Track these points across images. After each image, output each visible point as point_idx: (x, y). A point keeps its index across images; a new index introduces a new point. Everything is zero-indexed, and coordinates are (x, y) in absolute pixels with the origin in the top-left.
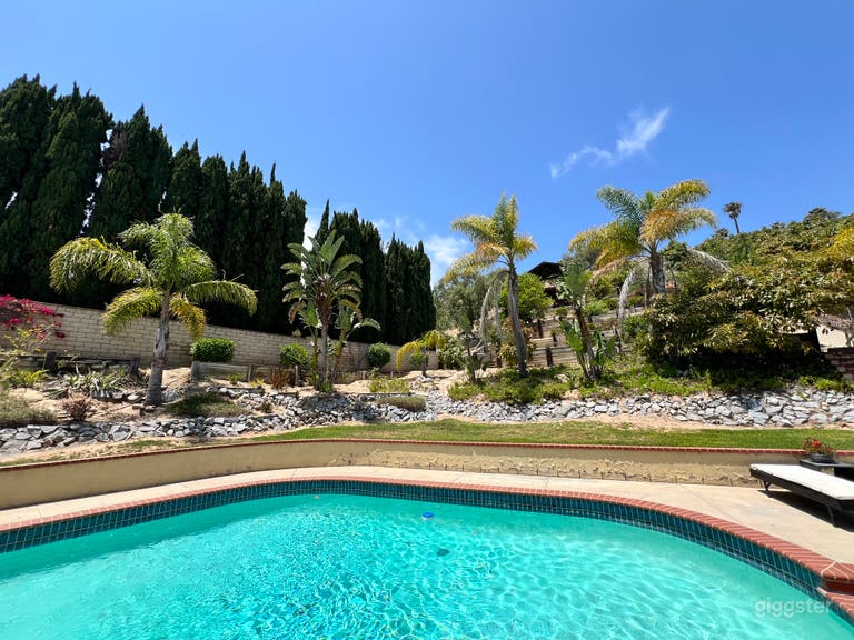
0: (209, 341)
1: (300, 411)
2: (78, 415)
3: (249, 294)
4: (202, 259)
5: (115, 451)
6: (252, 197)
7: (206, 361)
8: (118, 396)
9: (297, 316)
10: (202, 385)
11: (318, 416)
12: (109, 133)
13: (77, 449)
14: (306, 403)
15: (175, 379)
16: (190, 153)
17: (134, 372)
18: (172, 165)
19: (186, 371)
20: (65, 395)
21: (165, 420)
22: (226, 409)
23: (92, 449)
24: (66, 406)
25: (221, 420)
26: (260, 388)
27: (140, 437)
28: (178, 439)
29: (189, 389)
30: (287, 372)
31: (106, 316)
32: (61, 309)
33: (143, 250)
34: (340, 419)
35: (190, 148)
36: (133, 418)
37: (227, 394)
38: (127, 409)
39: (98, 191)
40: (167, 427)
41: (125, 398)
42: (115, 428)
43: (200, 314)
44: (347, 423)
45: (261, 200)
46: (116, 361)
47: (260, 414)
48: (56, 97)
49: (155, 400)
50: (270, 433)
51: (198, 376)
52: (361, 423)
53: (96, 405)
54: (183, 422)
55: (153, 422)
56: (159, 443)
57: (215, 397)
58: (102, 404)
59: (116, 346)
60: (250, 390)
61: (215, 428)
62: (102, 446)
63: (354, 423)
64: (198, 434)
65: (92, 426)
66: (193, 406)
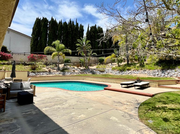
0: (66, 59)
1: (80, 71)
2: (50, 71)
3: (70, 51)
4: (63, 46)
5: (53, 76)
6: (72, 29)
7: (66, 63)
8: (54, 69)
9: (80, 54)
10: (65, 67)
11: (83, 72)
12: (48, 23)
13: (50, 75)
14: (82, 70)
15: (61, 66)
16: (60, 23)
17: (56, 65)
18: (58, 26)
19: (63, 64)
20: (48, 68)
21: (59, 72)
22: (68, 71)
23: (51, 75)
24: (48, 70)
25: (67, 72)
26: (74, 67)
27: (56, 74)
28: (61, 75)
29: (63, 67)
30: (80, 64)
31: (52, 56)
32: (47, 56)
33: (54, 46)
34: (87, 73)
35: (60, 21)
36: (56, 72)
37: (69, 68)
38: (55, 71)
39: (48, 34)
40: (60, 73)
41: (55, 69)
42: (54, 73)
43: (64, 55)
44: (89, 74)
45: (74, 29)
46: (54, 63)
47: (73, 72)
48: (41, 20)
49: (59, 69)
50: (74, 75)
51: (65, 65)
52: (91, 74)
53: (51, 70)
54: (62, 72)
55: (58, 72)
56: (59, 75)
57: (67, 69)
58: (52, 70)
59: (54, 61)
60: (72, 68)
61: (66, 74)
62: (52, 75)
63: (90, 74)
64: (64, 75)
65: (51, 72)
66: (63, 70)
